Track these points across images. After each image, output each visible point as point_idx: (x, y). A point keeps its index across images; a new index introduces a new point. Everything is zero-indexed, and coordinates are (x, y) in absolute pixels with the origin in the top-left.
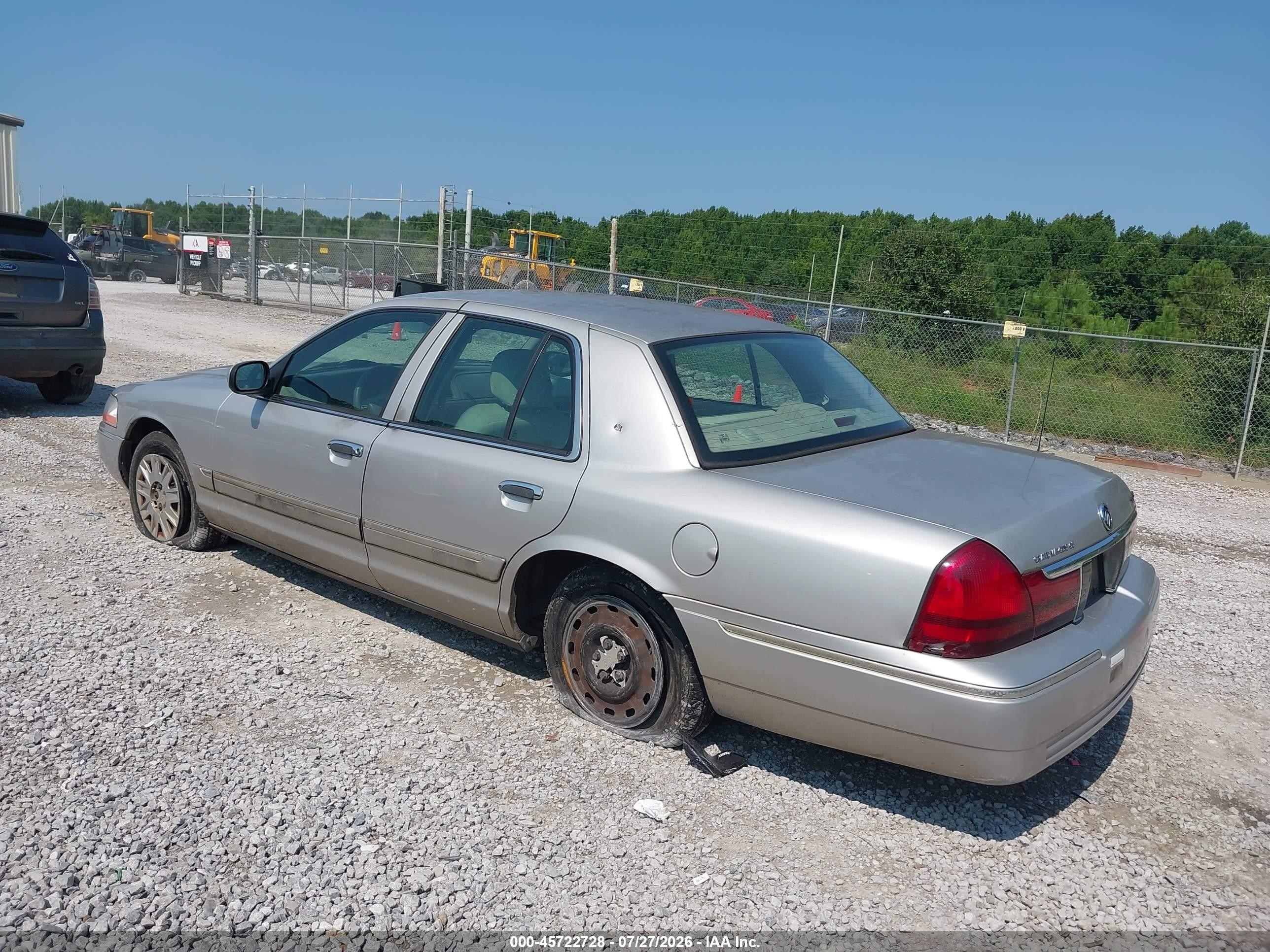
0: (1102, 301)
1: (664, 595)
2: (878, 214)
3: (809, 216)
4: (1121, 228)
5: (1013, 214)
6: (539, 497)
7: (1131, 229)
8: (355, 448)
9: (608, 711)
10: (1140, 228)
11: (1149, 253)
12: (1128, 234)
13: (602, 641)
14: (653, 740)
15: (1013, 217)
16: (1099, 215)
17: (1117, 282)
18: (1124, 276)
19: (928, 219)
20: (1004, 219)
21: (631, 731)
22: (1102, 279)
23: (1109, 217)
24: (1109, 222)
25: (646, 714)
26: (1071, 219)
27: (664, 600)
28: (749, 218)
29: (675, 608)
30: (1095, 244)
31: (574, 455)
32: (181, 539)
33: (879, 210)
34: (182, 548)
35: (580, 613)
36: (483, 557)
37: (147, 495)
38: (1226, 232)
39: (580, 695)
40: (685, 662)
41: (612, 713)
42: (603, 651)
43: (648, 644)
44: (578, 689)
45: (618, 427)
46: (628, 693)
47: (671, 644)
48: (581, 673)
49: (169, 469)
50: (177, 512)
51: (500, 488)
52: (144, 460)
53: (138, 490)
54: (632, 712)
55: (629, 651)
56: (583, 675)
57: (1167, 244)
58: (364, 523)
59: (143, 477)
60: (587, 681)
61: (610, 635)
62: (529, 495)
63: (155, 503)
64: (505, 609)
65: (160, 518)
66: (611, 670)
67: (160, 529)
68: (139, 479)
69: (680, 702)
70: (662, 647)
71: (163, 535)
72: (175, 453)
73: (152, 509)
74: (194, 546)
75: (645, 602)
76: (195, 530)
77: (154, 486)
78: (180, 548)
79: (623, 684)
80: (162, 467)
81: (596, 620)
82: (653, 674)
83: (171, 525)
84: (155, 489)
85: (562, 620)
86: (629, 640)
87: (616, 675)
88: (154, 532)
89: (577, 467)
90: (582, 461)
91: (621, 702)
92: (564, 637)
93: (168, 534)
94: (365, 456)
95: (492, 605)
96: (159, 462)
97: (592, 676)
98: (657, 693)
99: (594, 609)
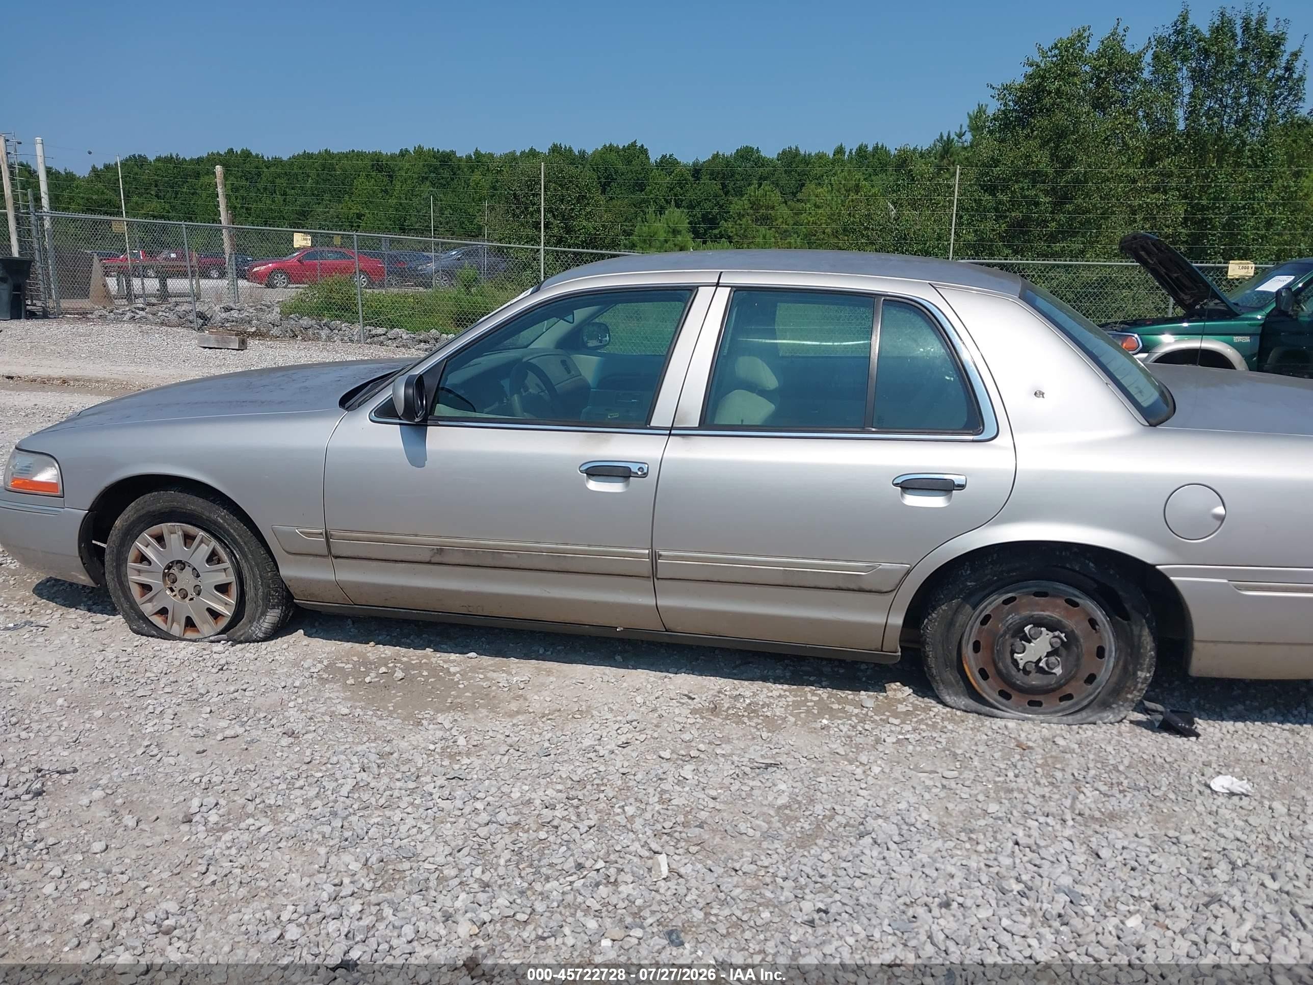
1: (1158, 567)
2: (419, 151)
3: (346, 156)
4: (654, 157)
5: (557, 145)
6: (962, 487)
7: (664, 157)
8: (634, 468)
9: (1031, 703)
10: (670, 156)
11: (685, 180)
12: (661, 162)
13: (1027, 632)
14: (1101, 719)
16: (634, 145)
19: (473, 154)
20: (546, 150)
21: (1070, 717)
23: (642, 146)
24: (643, 151)
25: (1090, 695)
26: (610, 149)
27: (1159, 572)
28: (277, 162)
29: (1172, 578)
30: (636, 172)
31: (989, 432)
32: (239, 630)
33: (420, 146)
34: (241, 642)
35: (990, 608)
36: (874, 568)
37: (155, 581)
38: (742, 157)
39: (991, 695)
40: (1146, 632)
41: (1039, 704)
42: (1029, 642)
43: (1093, 623)
44: (988, 690)
45: (1039, 394)
46: (1068, 678)
47: (1126, 617)
48: (990, 671)
49: (205, 540)
50: (228, 596)
51: (896, 485)
52: (145, 535)
53: (133, 577)
54: (1069, 697)
55: (1071, 635)
56: (999, 672)
57: (696, 171)
58: (660, 556)
59: (143, 558)
60: (1004, 678)
61: (1039, 623)
62: (944, 487)
63: (172, 590)
64: (897, 620)
65: (187, 608)
66: (1040, 660)
67: (190, 624)
68: (135, 562)
69: (1135, 674)
70: (1113, 623)
71: (198, 631)
72: (214, 516)
73: (169, 599)
74: (261, 635)
75: (1093, 579)
76: (264, 614)
77: (169, 567)
78: (236, 642)
79: (1058, 671)
80: (188, 539)
81: (1015, 610)
82: (1101, 652)
83: (215, 615)
84: (172, 571)
85: (961, 619)
86: (1070, 623)
87: (1047, 664)
88: (176, 630)
89: (994, 447)
90: (1004, 439)
91: (1053, 690)
92: (965, 637)
93: (207, 628)
94: (653, 474)
95: (878, 619)
96: (180, 533)
97: (1014, 671)
98: (1106, 670)
99: (1013, 599)
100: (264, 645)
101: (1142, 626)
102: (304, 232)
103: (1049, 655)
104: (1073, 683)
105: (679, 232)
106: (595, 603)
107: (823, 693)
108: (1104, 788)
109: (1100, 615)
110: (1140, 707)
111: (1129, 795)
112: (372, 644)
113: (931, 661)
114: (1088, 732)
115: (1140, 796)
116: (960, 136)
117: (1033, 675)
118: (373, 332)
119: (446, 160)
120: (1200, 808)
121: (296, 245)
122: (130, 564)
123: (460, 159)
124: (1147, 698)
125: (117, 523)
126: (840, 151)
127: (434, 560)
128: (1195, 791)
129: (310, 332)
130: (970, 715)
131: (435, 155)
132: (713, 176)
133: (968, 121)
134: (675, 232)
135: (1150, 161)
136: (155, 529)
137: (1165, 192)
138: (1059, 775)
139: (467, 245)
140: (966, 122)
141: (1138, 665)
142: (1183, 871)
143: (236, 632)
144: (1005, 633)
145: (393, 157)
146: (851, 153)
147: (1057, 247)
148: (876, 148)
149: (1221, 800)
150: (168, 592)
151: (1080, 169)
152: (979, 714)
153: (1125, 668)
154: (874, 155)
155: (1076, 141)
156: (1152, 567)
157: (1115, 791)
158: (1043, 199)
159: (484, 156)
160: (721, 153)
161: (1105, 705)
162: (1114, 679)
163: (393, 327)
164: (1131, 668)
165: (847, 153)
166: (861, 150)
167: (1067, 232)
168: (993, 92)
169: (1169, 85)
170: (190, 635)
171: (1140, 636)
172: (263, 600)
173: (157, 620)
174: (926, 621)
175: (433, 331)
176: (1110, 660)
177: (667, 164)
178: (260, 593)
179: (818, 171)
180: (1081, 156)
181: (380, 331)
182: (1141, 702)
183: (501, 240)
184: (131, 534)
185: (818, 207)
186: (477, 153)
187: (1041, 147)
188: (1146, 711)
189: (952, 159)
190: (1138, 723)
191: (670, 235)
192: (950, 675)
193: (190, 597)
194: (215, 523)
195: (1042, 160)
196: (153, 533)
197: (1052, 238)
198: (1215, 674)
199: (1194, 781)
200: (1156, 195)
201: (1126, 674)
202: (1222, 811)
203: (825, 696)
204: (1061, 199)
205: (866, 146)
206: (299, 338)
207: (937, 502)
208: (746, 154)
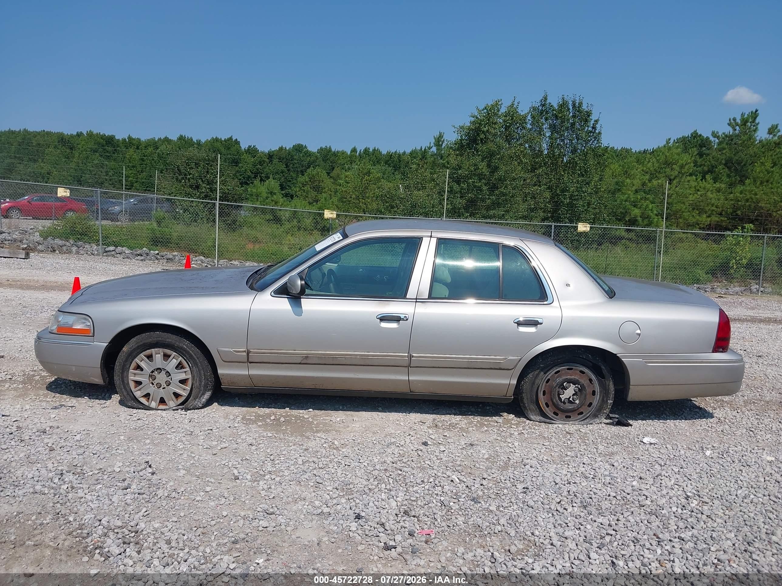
0: (243, 188)
1: (618, 355)
2: (90, 135)
4: (244, 146)
5: (181, 136)
6: (541, 323)
7: (250, 146)
8: (402, 317)
9: (567, 417)
10: (254, 146)
11: (263, 161)
12: (248, 149)
13: (565, 385)
14: (594, 422)
15: (181, 138)
16: (231, 138)
17: (249, 177)
18: (252, 173)
19: (126, 138)
20: (176, 139)
21: (582, 422)
22: (241, 175)
23: (236, 140)
24: (237, 142)
25: (590, 412)
27: (617, 357)
29: (623, 360)
30: (233, 155)
31: (550, 300)
32: (190, 403)
33: (90, 131)
34: (190, 410)
35: (550, 376)
36: (506, 359)
37: (144, 379)
38: (296, 150)
39: (550, 414)
40: (611, 383)
41: (570, 417)
42: (566, 390)
43: (591, 380)
44: (549, 412)
45: (568, 285)
46: (581, 405)
47: (603, 377)
48: (550, 403)
49: (176, 357)
50: (186, 386)
51: (515, 323)
52: (142, 355)
53: (131, 377)
54: (581, 413)
55: (583, 386)
56: (553, 403)
57: (270, 156)
58: (413, 356)
59: (139, 367)
60: (556, 406)
61: (570, 381)
62: (534, 323)
63: (153, 384)
64: (514, 382)
65: (162, 393)
66: (570, 397)
67: (162, 401)
68: (134, 370)
69: (607, 401)
70: (599, 381)
71: (166, 405)
72: (181, 345)
73: (151, 389)
74: (201, 405)
75: (591, 362)
76: (203, 394)
77: (152, 372)
78: (187, 409)
79: (577, 402)
80: (166, 357)
81: (560, 376)
82: (594, 393)
83: (177, 395)
84: (153, 374)
85: (537, 381)
86: (582, 381)
87: (573, 399)
88: (153, 404)
89: (552, 306)
90: (556, 303)
91: (575, 410)
92: (540, 389)
93: (172, 403)
94: (410, 320)
95: (506, 382)
96: (162, 354)
97: (560, 403)
98: (596, 400)
99: (558, 372)
100: (202, 410)
101: (610, 381)
102: (64, 188)
103: (573, 395)
104: (583, 407)
105: (275, 194)
106: (380, 380)
107: (478, 418)
108: (606, 445)
109: (593, 377)
110: (608, 417)
111: (616, 447)
112: (257, 407)
113: (525, 401)
114: (591, 427)
115: (620, 446)
116: (430, 148)
117: (567, 404)
118: (107, 249)
119: (110, 141)
120: (642, 449)
121: (59, 195)
122: (131, 371)
123: (118, 140)
124: (611, 412)
125: (125, 349)
126: (354, 150)
127: (302, 362)
128: (638, 444)
129: (64, 248)
130: (542, 424)
131: (103, 137)
132: (280, 159)
133: (434, 140)
134: (272, 193)
135: (533, 169)
136: (148, 352)
137: (540, 186)
138: (587, 441)
139: (139, 196)
140: (433, 141)
141: (608, 398)
142: (645, 467)
143: (188, 404)
144: (556, 386)
145: (72, 136)
146: (360, 151)
147: (491, 212)
148: (374, 150)
149: (648, 446)
150: (151, 385)
151: (501, 173)
152: (545, 423)
153: (603, 399)
154: (373, 154)
155: (499, 159)
156: (615, 355)
157: (610, 445)
158: (485, 188)
159: (134, 139)
160: (284, 147)
161: (595, 416)
162: (599, 404)
163: (116, 246)
164: (605, 399)
165: (358, 152)
166: (366, 151)
167: (496, 205)
168: (454, 130)
169: (540, 132)
170: (161, 407)
171: (609, 385)
172: (204, 388)
173: (143, 400)
174: (523, 383)
175: (144, 249)
176: (598, 397)
177: (252, 151)
178: (203, 383)
179: (341, 161)
180: (501, 166)
181: (112, 248)
182: (608, 415)
183: (170, 194)
184: (132, 355)
185: (348, 183)
186: (129, 137)
187: (482, 161)
188: (611, 418)
189: (426, 161)
190: (607, 424)
191: (269, 195)
192: (533, 407)
193: (162, 387)
194: (182, 348)
195: (483, 166)
196: (146, 354)
197: (488, 208)
198: (637, 400)
199: (636, 441)
200: (536, 187)
201: (603, 401)
202: (650, 449)
203: (479, 419)
204: (493, 188)
205: (369, 149)
206: (57, 252)
207: (532, 330)
208: (299, 148)
